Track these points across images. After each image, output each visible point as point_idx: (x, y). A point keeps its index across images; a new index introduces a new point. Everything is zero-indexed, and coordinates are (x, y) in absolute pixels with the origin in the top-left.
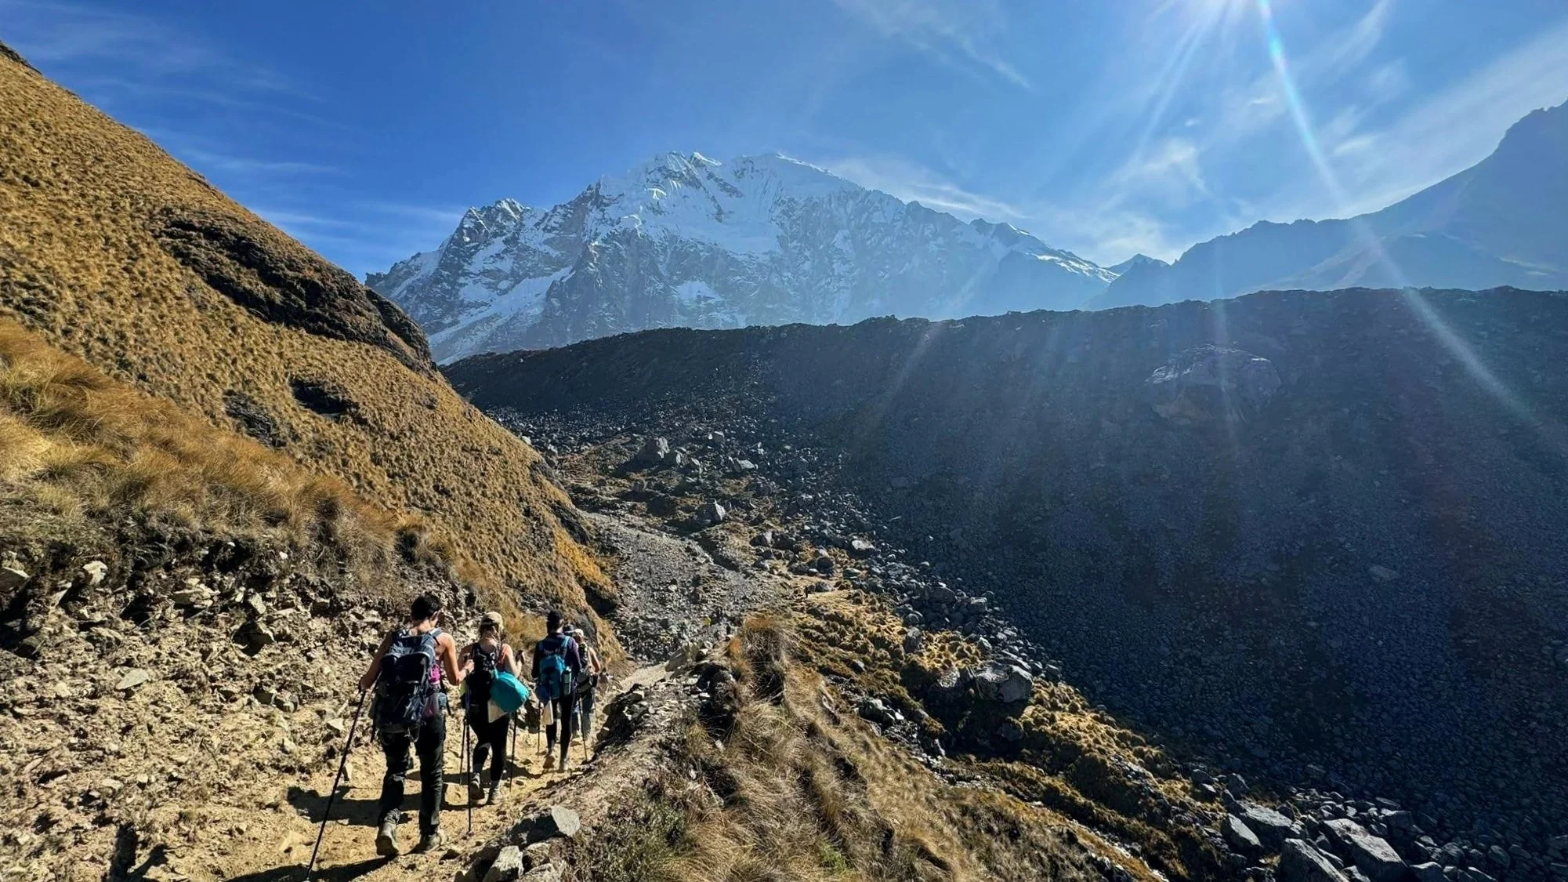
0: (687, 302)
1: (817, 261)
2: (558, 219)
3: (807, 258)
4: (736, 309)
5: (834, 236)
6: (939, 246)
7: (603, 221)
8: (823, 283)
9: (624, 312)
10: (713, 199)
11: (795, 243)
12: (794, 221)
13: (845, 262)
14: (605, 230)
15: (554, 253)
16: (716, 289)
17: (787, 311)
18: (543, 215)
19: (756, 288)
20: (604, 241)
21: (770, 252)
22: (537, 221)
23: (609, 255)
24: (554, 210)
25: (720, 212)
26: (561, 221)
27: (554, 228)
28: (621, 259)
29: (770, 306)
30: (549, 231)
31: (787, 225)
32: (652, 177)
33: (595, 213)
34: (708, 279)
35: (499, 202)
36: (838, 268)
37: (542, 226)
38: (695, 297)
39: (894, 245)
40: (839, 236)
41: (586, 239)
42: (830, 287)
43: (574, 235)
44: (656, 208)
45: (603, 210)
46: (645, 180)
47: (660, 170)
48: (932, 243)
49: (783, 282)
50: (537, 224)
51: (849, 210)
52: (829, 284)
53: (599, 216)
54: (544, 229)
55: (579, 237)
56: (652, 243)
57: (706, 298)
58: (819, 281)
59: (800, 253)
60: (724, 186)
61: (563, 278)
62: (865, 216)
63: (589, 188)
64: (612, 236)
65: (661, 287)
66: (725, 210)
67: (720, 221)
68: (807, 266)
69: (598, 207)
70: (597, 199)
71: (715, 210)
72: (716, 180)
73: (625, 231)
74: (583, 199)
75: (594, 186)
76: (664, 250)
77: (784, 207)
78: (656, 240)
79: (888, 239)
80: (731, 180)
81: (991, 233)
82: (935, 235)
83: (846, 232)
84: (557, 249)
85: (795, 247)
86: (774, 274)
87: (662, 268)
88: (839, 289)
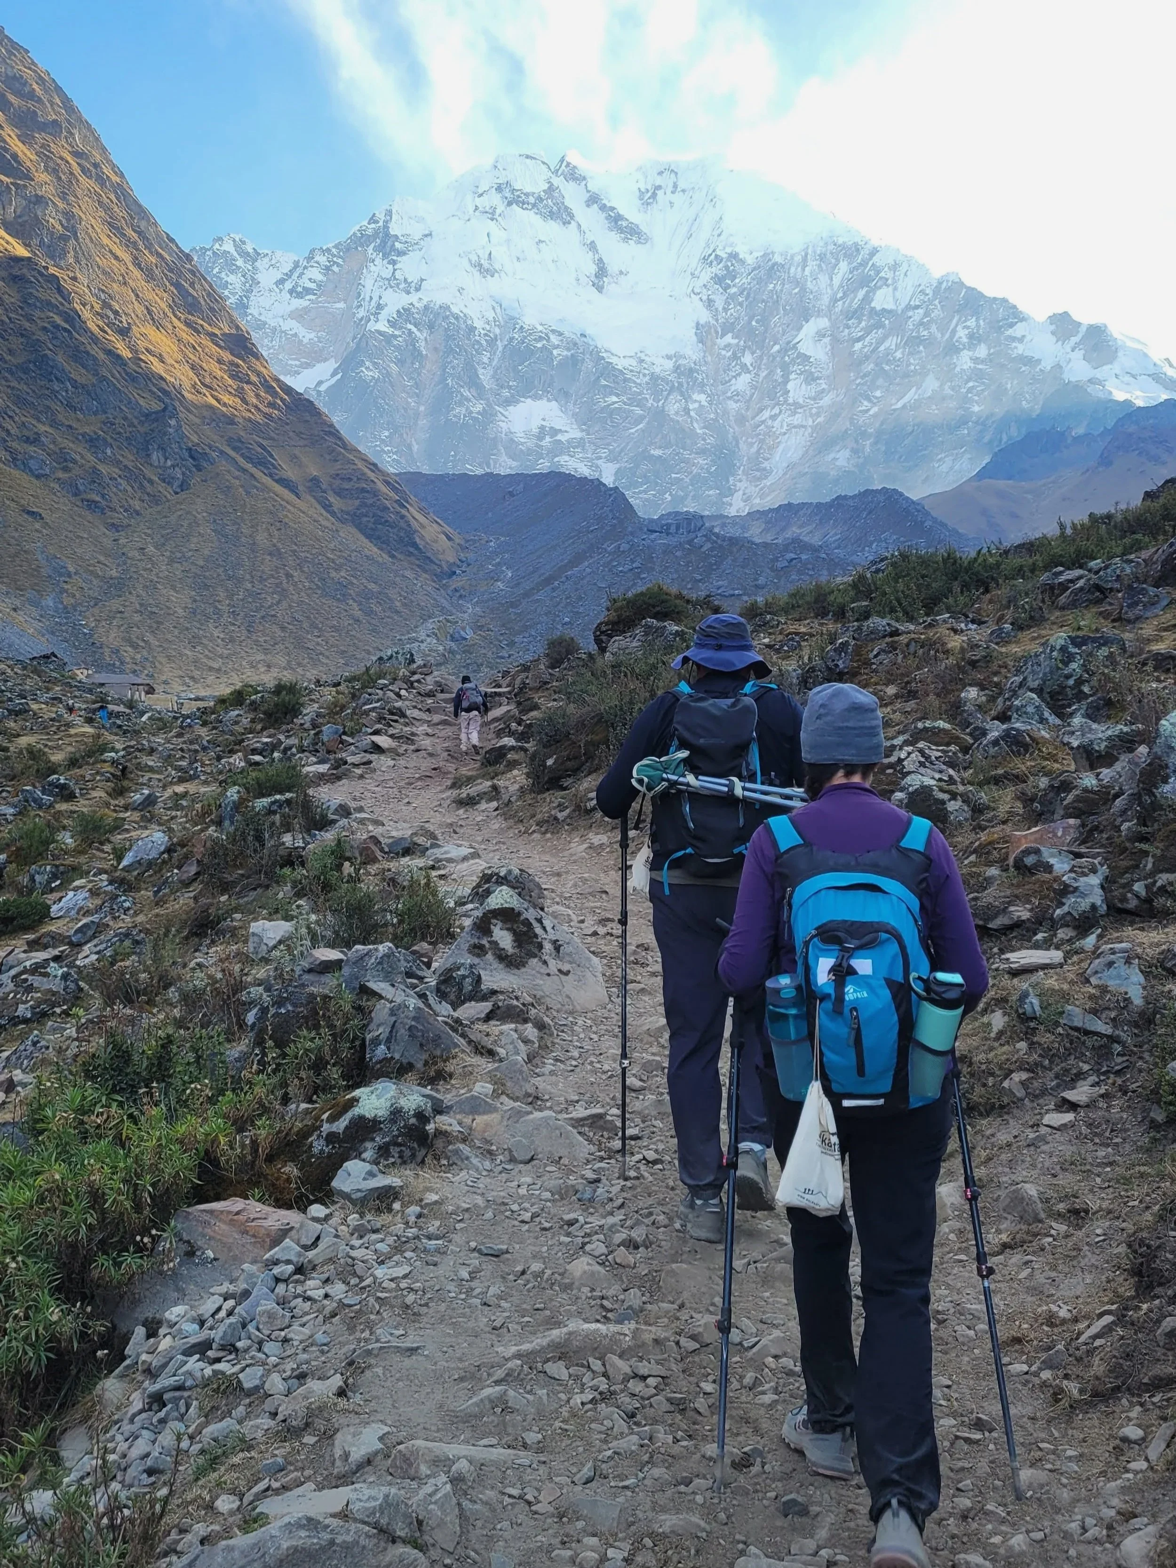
0: (520, 437)
1: (763, 374)
2: (315, 274)
3: (744, 367)
4: (604, 453)
5: (800, 328)
6: (976, 360)
7: (392, 282)
8: (766, 414)
9: (415, 447)
10: (592, 247)
11: (729, 339)
12: (732, 297)
13: (810, 378)
14: (395, 301)
15: (307, 336)
16: (575, 415)
17: (687, 461)
18: (290, 266)
19: (642, 418)
20: (392, 324)
21: (677, 356)
22: (279, 276)
23: (398, 348)
24: (310, 258)
25: (602, 271)
26: (320, 277)
27: (308, 291)
28: (417, 354)
29: (657, 452)
30: (300, 296)
31: (719, 304)
32: (484, 202)
33: (379, 267)
34: (562, 396)
35: (220, 239)
36: (797, 390)
37: (288, 285)
38: (535, 431)
39: (898, 355)
40: (810, 328)
41: (361, 313)
42: (776, 424)
43: (341, 305)
44: (486, 264)
45: (394, 263)
46: (471, 209)
47: (499, 189)
48: (966, 355)
49: (687, 411)
50: (281, 282)
51: (837, 281)
52: (773, 418)
53: (387, 273)
54: (291, 292)
55: (350, 308)
56: (472, 329)
57: (554, 432)
58: (761, 410)
59: (735, 357)
60: (615, 220)
61: (320, 383)
62: (861, 294)
63: (373, 220)
64: (405, 314)
65: (479, 408)
66: (613, 267)
67: (600, 289)
68: (742, 383)
69: (385, 256)
70: (384, 243)
71: (593, 269)
72: (603, 208)
73: (426, 308)
74: (361, 240)
75: (381, 216)
76: (492, 342)
77: (717, 269)
78: (478, 324)
79: (891, 342)
80: (631, 211)
81: (1074, 340)
82: (974, 339)
83: (823, 323)
84: (310, 328)
85: (728, 346)
86: (675, 396)
87: (485, 376)
88: (792, 427)
